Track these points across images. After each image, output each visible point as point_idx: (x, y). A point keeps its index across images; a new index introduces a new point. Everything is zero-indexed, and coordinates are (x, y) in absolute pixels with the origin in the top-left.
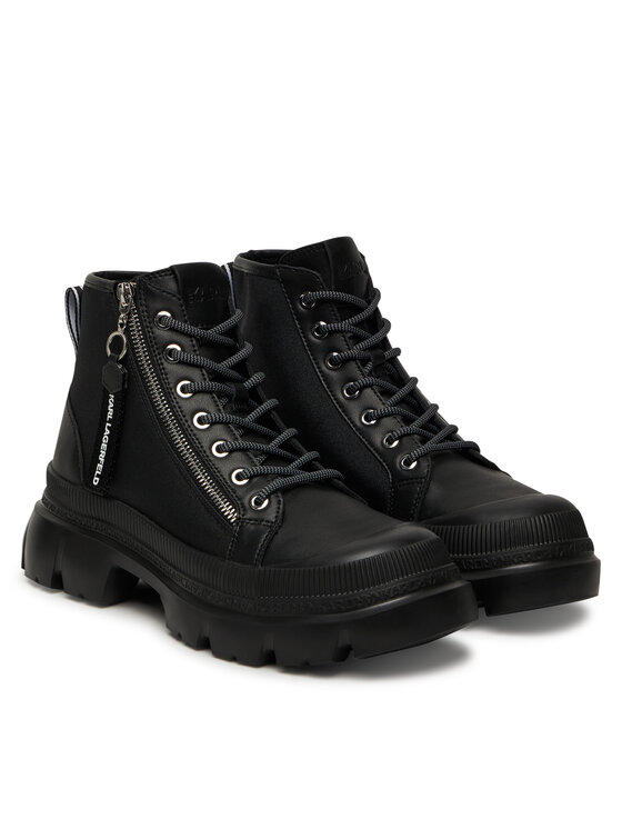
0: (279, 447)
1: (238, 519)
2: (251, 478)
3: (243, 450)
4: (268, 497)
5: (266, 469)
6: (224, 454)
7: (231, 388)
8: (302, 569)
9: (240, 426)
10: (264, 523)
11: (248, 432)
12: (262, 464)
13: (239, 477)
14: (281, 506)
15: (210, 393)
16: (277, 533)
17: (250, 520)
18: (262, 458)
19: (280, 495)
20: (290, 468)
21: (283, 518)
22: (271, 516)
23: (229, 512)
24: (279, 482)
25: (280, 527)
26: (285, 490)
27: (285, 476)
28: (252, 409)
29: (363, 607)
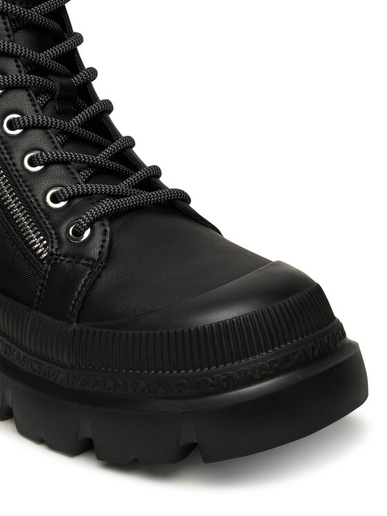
0: (111, 159)
1: (51, 254)
2: (70, 199)
3: (64, 163)
4: (91, 225)
5: (91, 187)
6: (38, 168)
7: (54, 83)
8: (131, 333)
9: (62, 132)
10: (83, 261)
11: (71, 139)
12: (86, 182)
13: (55, 199)
14: (108, 239)
15: (26, 88)
16: (99, 276)
17: (65, 256)
18: (86, 173)
19: (106, 223)
20: (122, 186)
21: (110, 254)
22: (94, 251)
23: (39, 245)
24: (106, 205)
25: (105, 267)
26: (113, 216)
27: (116, 196)
28: (79, 110)
29: (216, 393)
